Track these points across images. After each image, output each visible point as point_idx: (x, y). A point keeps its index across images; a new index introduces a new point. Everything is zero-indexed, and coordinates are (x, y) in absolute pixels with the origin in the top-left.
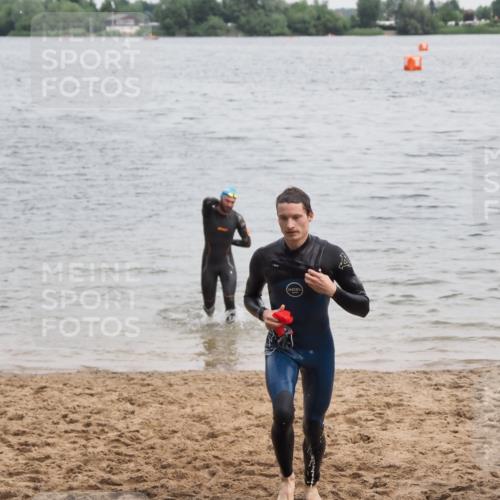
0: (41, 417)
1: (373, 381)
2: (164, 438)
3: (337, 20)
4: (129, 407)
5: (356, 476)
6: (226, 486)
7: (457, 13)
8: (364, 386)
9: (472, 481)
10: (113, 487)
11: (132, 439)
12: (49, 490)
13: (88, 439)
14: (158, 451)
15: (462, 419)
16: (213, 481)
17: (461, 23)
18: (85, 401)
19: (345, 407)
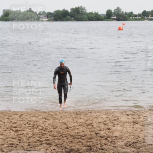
0: (21, 123)
1: (111, 113)
2: (54, 129)
3: (101, 17)
4: (45, 120)
5: (106, 139)
6: (71, 142)
7: (133, 15)
8: (108, 115)
9: (138, 141)
10: (41, 142)
11: (46, 129)
12: (23, 143)
13: (34, 129)
14: (53, 132)
15: (135, 124)
16: (68, 140)
17: (134, 18)
18: (33, 118)
19: (103, 120)
